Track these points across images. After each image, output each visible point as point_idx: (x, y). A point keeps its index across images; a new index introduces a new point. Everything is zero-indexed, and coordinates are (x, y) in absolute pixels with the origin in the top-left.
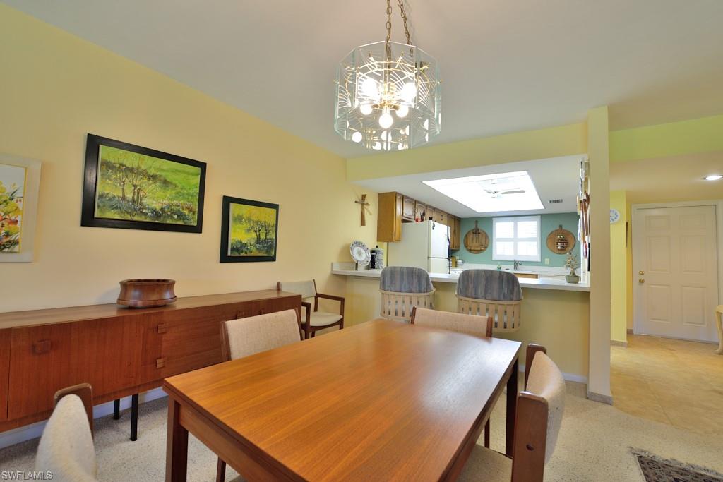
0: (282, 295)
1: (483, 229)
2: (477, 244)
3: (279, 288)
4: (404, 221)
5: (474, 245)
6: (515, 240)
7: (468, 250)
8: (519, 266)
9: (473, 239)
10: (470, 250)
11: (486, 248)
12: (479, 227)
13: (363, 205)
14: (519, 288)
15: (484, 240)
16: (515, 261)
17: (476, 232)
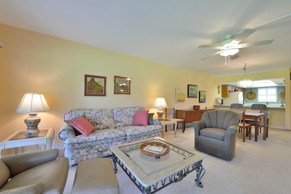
0: (207, 109)
1: (254, 92)
2: (252, 97)
3: (206, 108)
4: (230, 92)
5: (250, 97)
6: (267, 95)
7: (248, 99)
8: (268, 104)
9: (250, 95)
10: (249, 99)
11: (255, 98)
12: (252, 91)
13: (219, 89)
14: (267, 108)
15: (254, 96)
16: (267, 102)
17: (251, 93)
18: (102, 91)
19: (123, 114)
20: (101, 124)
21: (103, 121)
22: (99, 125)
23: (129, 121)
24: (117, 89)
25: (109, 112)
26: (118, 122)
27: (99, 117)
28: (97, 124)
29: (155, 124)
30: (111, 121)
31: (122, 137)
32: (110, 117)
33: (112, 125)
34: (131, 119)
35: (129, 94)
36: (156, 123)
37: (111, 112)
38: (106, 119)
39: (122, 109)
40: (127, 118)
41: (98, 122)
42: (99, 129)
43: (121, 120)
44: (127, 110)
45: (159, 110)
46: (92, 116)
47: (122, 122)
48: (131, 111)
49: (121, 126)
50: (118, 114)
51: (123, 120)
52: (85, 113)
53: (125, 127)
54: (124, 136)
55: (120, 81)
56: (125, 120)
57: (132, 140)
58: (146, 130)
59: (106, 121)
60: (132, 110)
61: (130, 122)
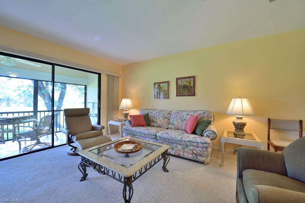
18: (167, 94)
19: (178, 117)
20: (156, 122)
21: (158, 121)
22: (154, 123)
23: (182, 125)
24: (180, 91)
25: (166, 113)
26: (171, 124)
27: (156, 117)
28: (153, 122)
29: (205, 135)
30: (164, 122)
31: (152, 135)
32: (166, 118)
33: (164, 125)
34: (185, 124)
35: (194, 95)
36: (207, 135)
37: (169, 113)
38: (161, 119)
39: (178, 111)
40: (181, 121)
41: (154, 120)
42: (154, 126)
43: (174, 122)
44: (184, 114)
45: (238, 118)
46: (152, 115)
47: (174, 124)
48: (188, 114)
49: (172, 128)
50: (173, 116)
51: (176, 122)
52: (149, 112)
53: (177, 130)
54: (153, 136)
55: (183, 82)
56: (177, 123)
57: (163, 142)
58: (179, 138)
59: (160, 120)
60: (190, 114)
61: (183, 127)
